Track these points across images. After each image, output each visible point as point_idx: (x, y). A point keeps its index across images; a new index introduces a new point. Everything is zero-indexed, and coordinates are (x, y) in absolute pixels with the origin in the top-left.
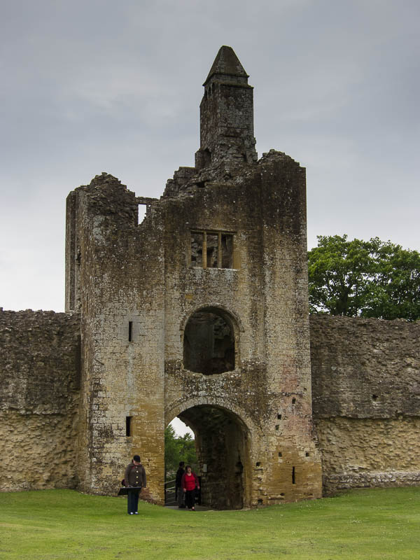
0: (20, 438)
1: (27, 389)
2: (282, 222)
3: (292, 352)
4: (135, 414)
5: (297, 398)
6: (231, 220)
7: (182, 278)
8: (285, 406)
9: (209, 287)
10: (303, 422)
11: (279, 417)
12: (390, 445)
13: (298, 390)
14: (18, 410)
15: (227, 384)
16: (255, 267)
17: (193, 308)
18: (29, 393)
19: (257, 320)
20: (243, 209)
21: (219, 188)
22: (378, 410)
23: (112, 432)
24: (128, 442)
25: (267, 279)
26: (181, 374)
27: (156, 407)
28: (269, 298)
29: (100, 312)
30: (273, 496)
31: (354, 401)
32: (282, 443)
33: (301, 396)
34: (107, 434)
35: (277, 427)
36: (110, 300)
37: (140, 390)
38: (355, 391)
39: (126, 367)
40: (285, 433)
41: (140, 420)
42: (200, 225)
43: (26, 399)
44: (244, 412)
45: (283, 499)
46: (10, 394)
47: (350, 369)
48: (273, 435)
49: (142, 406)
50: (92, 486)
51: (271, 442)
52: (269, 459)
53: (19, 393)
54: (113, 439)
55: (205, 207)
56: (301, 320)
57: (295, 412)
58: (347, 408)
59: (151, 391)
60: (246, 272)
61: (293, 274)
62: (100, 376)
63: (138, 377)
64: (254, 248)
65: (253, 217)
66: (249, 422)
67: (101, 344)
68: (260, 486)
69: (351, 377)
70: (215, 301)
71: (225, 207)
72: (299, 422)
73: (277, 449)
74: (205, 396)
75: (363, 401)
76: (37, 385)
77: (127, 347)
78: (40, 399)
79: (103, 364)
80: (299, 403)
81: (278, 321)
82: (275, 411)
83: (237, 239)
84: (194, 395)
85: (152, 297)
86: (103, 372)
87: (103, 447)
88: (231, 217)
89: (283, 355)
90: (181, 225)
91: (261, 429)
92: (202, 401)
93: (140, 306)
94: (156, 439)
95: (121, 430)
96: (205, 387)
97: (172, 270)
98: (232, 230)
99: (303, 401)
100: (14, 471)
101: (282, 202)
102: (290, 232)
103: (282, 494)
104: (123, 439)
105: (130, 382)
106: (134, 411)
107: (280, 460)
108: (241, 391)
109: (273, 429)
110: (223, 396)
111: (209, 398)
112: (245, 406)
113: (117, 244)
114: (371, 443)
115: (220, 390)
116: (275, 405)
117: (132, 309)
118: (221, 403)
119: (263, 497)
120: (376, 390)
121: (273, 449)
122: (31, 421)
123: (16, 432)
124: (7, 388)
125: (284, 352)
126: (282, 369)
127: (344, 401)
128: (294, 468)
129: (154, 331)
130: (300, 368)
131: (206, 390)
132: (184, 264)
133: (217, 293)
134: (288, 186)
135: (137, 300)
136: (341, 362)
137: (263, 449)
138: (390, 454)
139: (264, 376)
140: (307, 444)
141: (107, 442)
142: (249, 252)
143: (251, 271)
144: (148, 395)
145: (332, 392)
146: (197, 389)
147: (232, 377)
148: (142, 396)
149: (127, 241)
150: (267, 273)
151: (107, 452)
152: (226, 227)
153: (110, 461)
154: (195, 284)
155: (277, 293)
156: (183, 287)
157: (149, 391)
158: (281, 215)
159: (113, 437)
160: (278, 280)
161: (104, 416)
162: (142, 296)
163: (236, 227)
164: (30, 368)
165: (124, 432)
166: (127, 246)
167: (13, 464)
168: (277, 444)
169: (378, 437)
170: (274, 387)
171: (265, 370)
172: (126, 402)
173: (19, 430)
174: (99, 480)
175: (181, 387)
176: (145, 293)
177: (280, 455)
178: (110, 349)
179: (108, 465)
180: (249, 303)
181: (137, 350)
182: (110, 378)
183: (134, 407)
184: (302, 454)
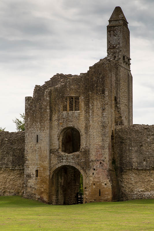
0: (12, 177)
1: (12, 160)
2: (97, 90)
3: (100, 143)
4: (38, 169)
5: (102, 162)
6: (78, 91)
7: (58, 117)
8: (97, 165)
9: (69, 119)
10: (104, 171)
11: (94, 169)
12: (152, 181)
13: (103, 158)
14: (9, 168)
15: (74, 157)
16: (87, 109)
17: (62, 128)
18: (13, 162)
19: (87, 131)
20: (83, 86)
21: (73, 79)
22: (145, 166)
23: (30, 175)
24: (36, 179)
25: (90, 114)
26: (57, 154)
27: (46, 166)
28: (91, 122)
29: (27, 132)
30: (91, 201)
31: (137, 162)
32: (95, 180)
33: (103, 161)
34: (29, 176)
35: (93, 174)
36: (30, 128)
37: (40, 160)
38: (137, 158)
39: (35, 152)
40: (96, 176)
41: (40, 171)
42: (65, 95)
43: (12, 164)
44: (80, 168)
45: (95, 202)
46: (6, 162)
47: (136, 148)
48: (91, 177)
49: (41, 166)
50: (24, 195)
51: (91, 180)
52: (89, 186)
53: (9, 162)
54: (31, 178)
55: (67, 88)
56: (104, 130)
57: (101, 168)
58: (135, 165)
59: (44, 161)
60: (83, 112)
61: (101, 111)
62: (27, 155)
63: (40, 155)
64: (87, 102)
65: (86, 89)
66: (82, 172)
67: (27, 144)
68: (86, 197)
69: (136, 152)
70: (70, 125)
71: (75, 86)
72: (102, 171)
73: (93, 182)
74: (65, 162)
75: (140, 162)
76: (16, 159)
77: (36, 144)
78: (18, 163)
79: (28, 151)
80: (103, 164)
81: (95, 131)
82: (92, 167)
83: (80, 99)
84: (61, 162)
85: (45, 125)
86: (27, 154)
87: (28, 181)
88: (77, 90)
89: (97, 144)
90: (58, 96)
91: (87, 174)
92: (64, 164)
93: (40, 129)
94: (46, 178)
95: (34, 175)
96: (65, 158)
97: (55, 114)
98: (78, 95)
99: (104, 163)
100: (10, 189)
101: (97, 81)
102: (100, 93)
103: (95, 200)
104: (34, 178)
105: (37, 157)
106: (38, 168)
107: (94, 187)
108: (79, 160)
109: (91, 174)
110: (72, 162)
111: (67, 163)
112: (80, 165)
113: (32, 106)
114: (146, 180)
115: (71, 159)
116: (93, 165)
117: (37, 130)
118: (71, 164)
119: (87, 201)
120: (145, 157)
121: (91, 182)
122: (16, 172)
123: (11, 176)
124: (4, 160)
125: (97, 143)
126: (96, 150)
127: (133, 162)
128: (100, 190)
129: (46, 138)
130: (103, 149)
131: (66, 159)
132: (59, 111)
133: (72, 121)
134: (100, 74)
135: (39, 127)
136: (133, 145)
137: (87, 182)
138: (152, 185)
139: (89, 153)
140: (105, 180)
141: (29, 179)
142: (85, 103)
143: (85, 111)
144: (43, 162)
145: (130, 159)
146: (63, 159)
147: (76, 154)
148: (41, 162)
149: (36, 105)
150: (91, 111)
151: (29, 183)
152: (75, 95)
153: (30, 186)
154: (63, 118)
155: (94, 119)
156: (59, 120)
157: (43, 161)
158: (96, 87)
159: (31, 177)
160: (95, 114)
161: (28, 170)
162: (41, 125)
163: (80, 94)
164: (13, 153)
165: (35, 175)
166: (36, 107)
167: (10, 187)
168: (93, 180)
169: (148, 177)
170: (92, 157)
171: (89, 151)
172: (35, 165)
173: (12, 175)
174: (26, 193)
175: (57, 159)
176: (42, 124)
177: (94, 184)
178: (30, 146)
179: (29, 187)
180: (84, 124)
181: (39, 145)
182: (30, 156)
183: (38, 166)
184: (103, 184)
